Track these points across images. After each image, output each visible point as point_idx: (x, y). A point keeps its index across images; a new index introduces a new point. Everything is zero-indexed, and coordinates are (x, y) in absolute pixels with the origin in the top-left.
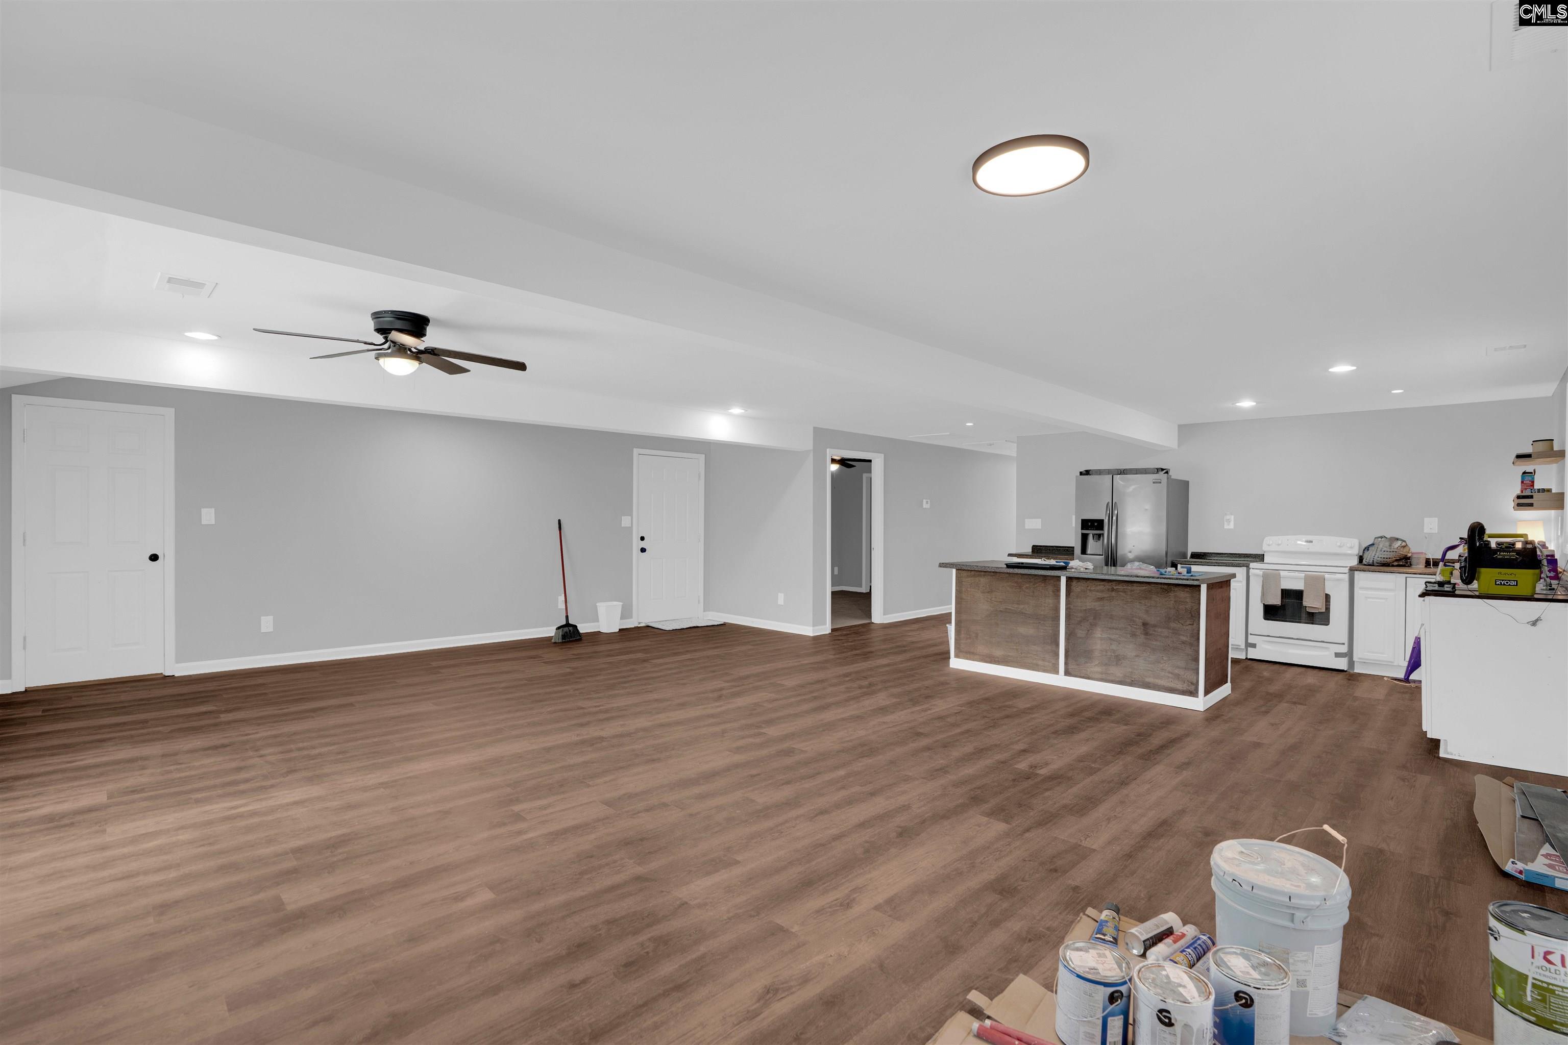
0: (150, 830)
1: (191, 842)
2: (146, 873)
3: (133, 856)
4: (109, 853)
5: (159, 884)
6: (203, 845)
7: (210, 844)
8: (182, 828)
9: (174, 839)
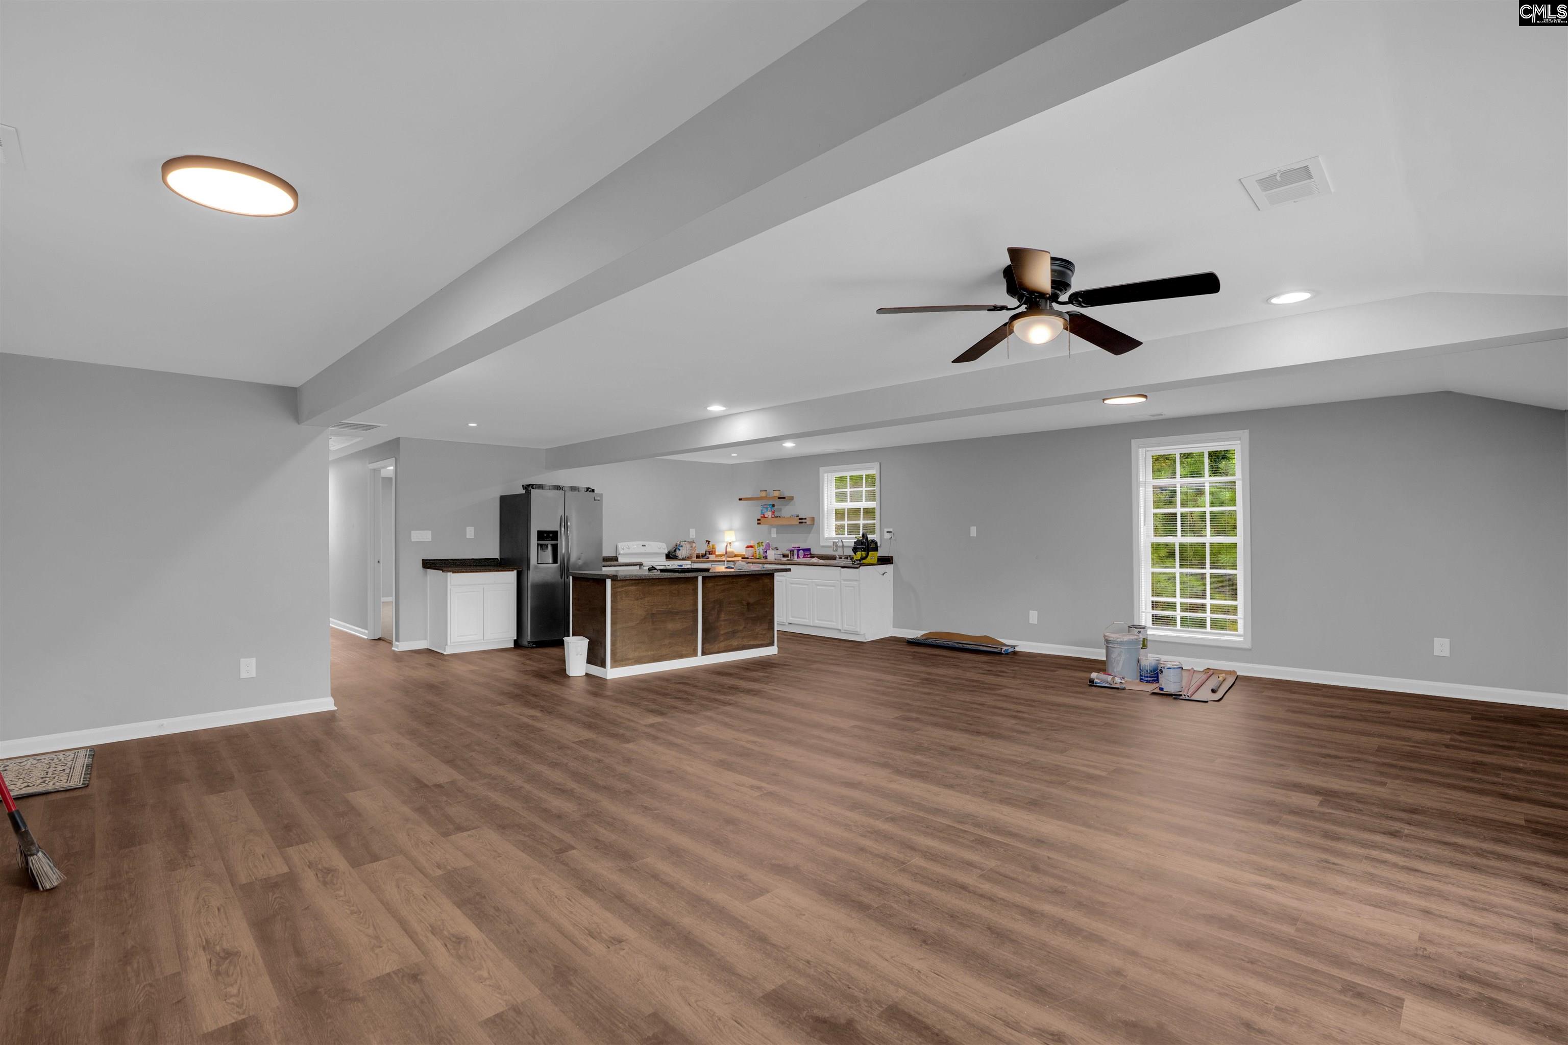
0: (1368, 908)
1: (1342, 873)
2: (1395, 865)
3: (1401, 888)
4: (1423, 903)
5: (1389, 851)
6: (1334, 864)
7: (1327, 862)
8: (1337, 893)
9: (1354, 884)
